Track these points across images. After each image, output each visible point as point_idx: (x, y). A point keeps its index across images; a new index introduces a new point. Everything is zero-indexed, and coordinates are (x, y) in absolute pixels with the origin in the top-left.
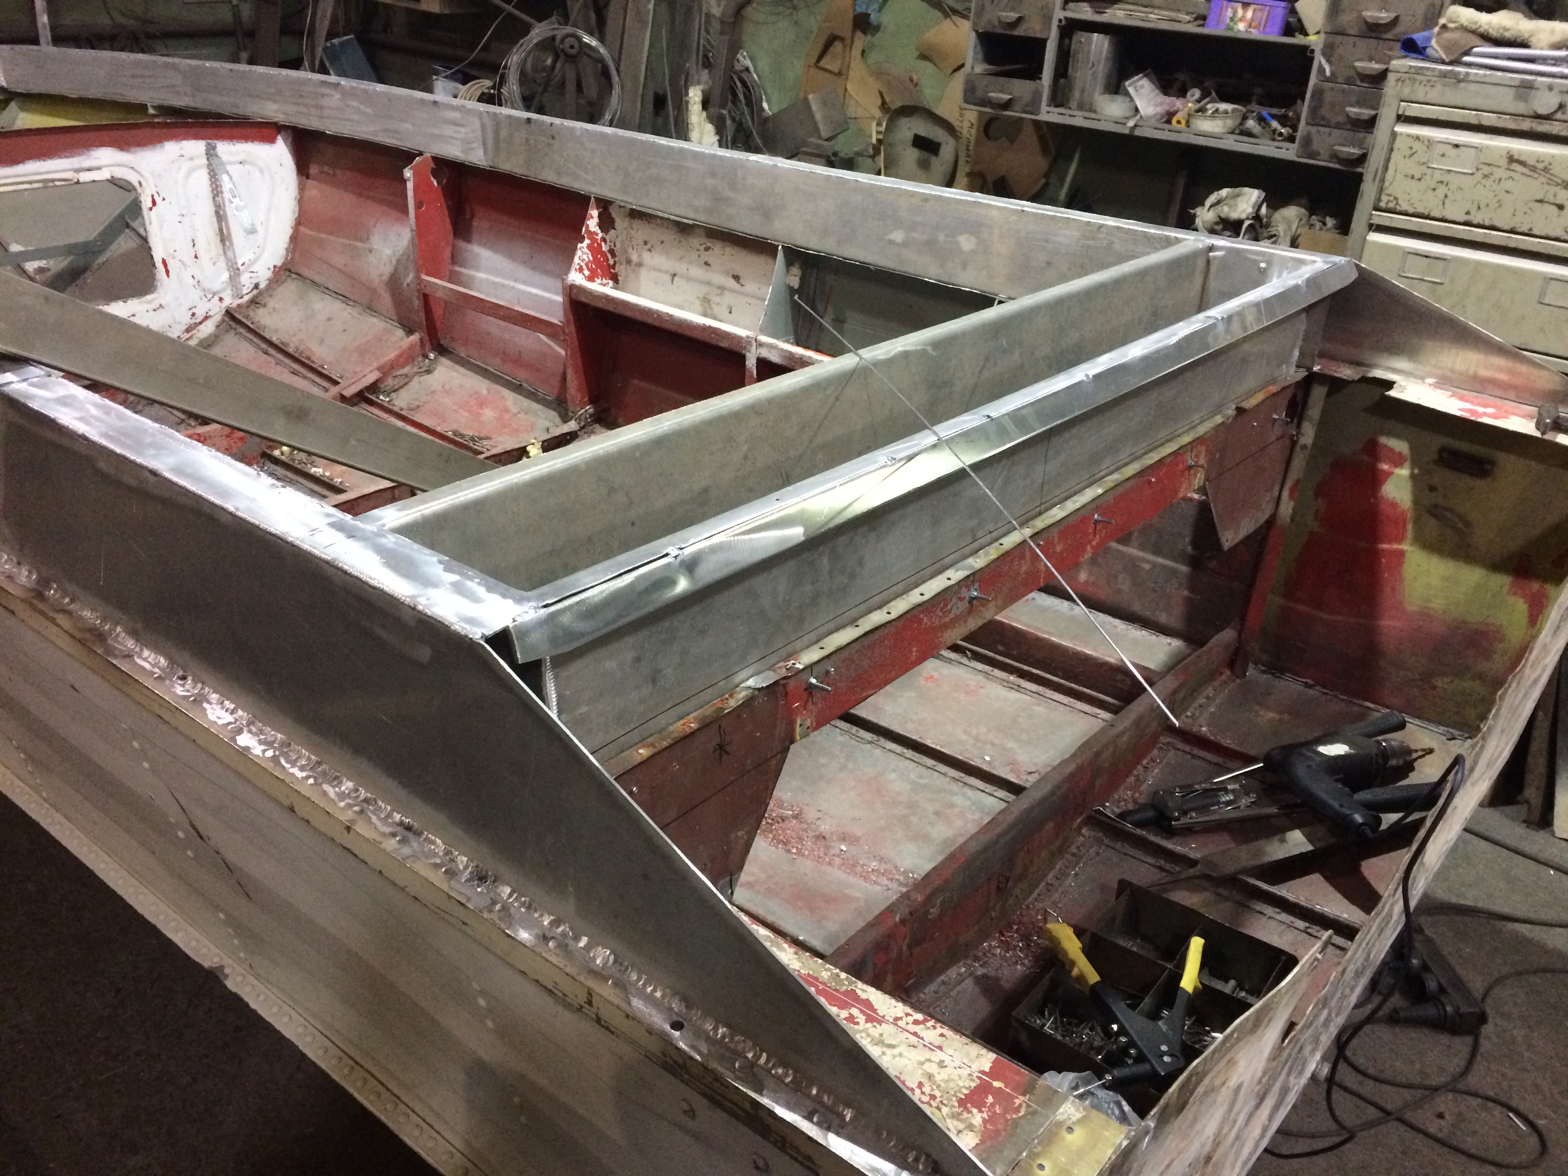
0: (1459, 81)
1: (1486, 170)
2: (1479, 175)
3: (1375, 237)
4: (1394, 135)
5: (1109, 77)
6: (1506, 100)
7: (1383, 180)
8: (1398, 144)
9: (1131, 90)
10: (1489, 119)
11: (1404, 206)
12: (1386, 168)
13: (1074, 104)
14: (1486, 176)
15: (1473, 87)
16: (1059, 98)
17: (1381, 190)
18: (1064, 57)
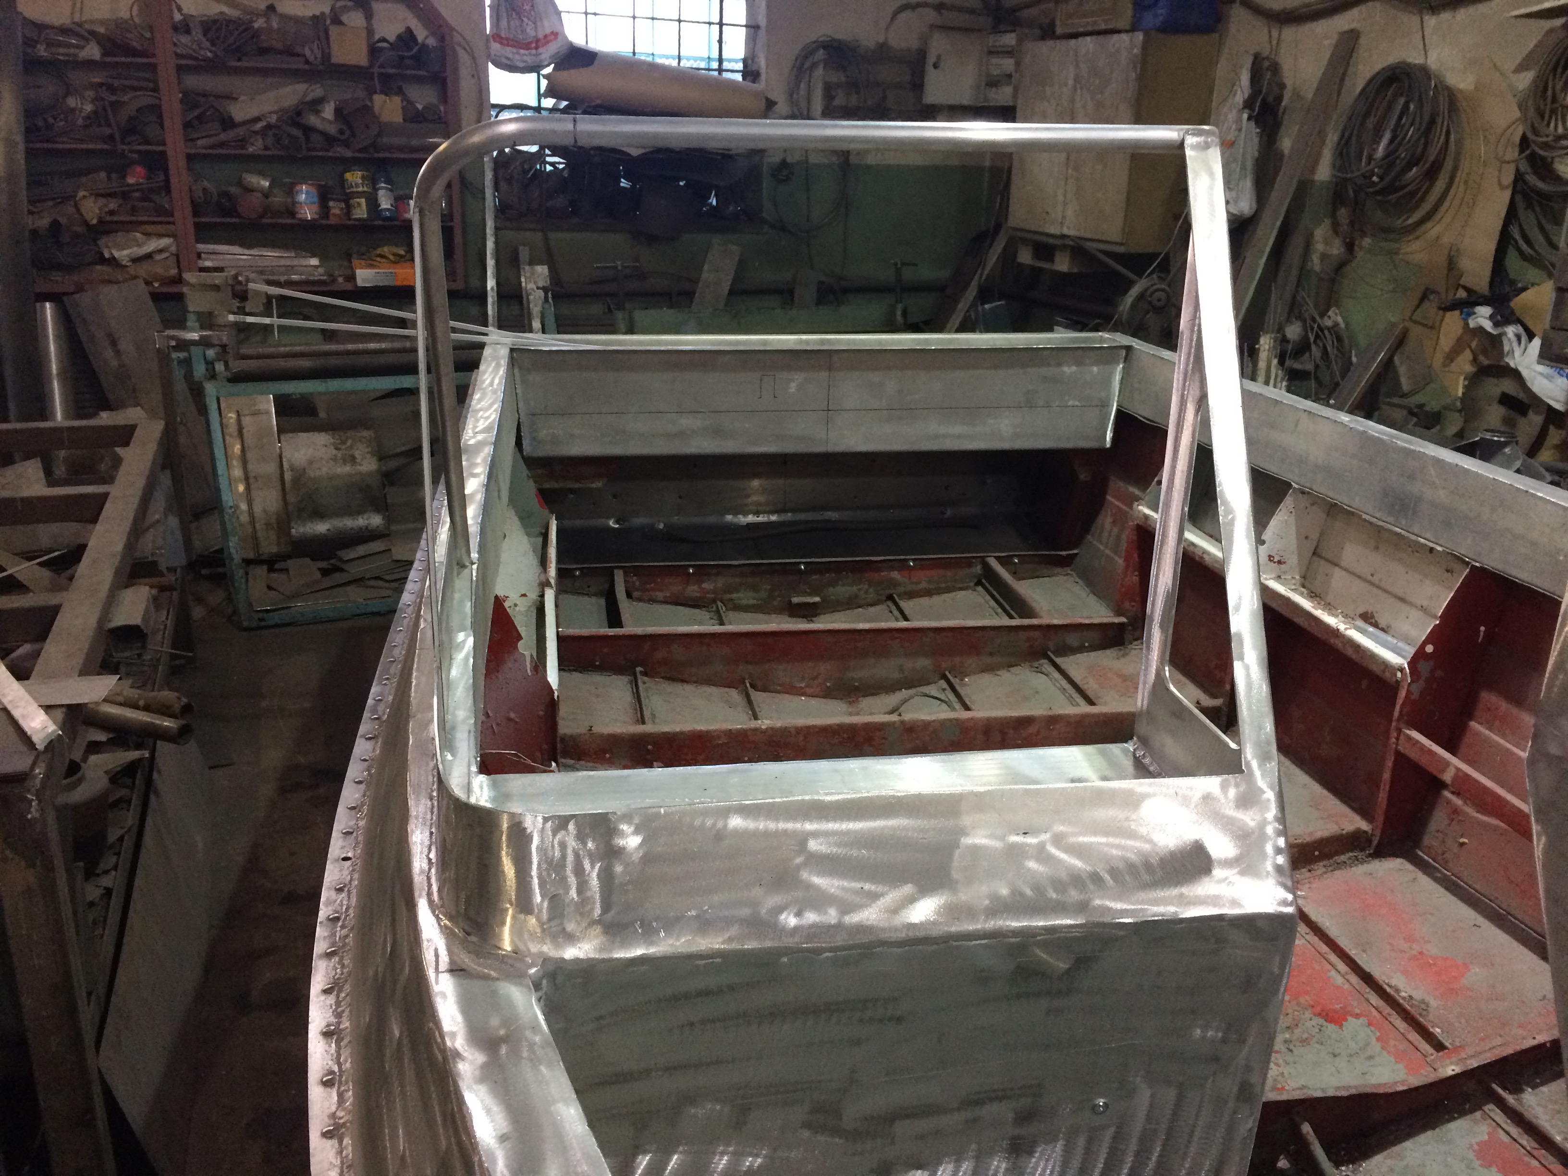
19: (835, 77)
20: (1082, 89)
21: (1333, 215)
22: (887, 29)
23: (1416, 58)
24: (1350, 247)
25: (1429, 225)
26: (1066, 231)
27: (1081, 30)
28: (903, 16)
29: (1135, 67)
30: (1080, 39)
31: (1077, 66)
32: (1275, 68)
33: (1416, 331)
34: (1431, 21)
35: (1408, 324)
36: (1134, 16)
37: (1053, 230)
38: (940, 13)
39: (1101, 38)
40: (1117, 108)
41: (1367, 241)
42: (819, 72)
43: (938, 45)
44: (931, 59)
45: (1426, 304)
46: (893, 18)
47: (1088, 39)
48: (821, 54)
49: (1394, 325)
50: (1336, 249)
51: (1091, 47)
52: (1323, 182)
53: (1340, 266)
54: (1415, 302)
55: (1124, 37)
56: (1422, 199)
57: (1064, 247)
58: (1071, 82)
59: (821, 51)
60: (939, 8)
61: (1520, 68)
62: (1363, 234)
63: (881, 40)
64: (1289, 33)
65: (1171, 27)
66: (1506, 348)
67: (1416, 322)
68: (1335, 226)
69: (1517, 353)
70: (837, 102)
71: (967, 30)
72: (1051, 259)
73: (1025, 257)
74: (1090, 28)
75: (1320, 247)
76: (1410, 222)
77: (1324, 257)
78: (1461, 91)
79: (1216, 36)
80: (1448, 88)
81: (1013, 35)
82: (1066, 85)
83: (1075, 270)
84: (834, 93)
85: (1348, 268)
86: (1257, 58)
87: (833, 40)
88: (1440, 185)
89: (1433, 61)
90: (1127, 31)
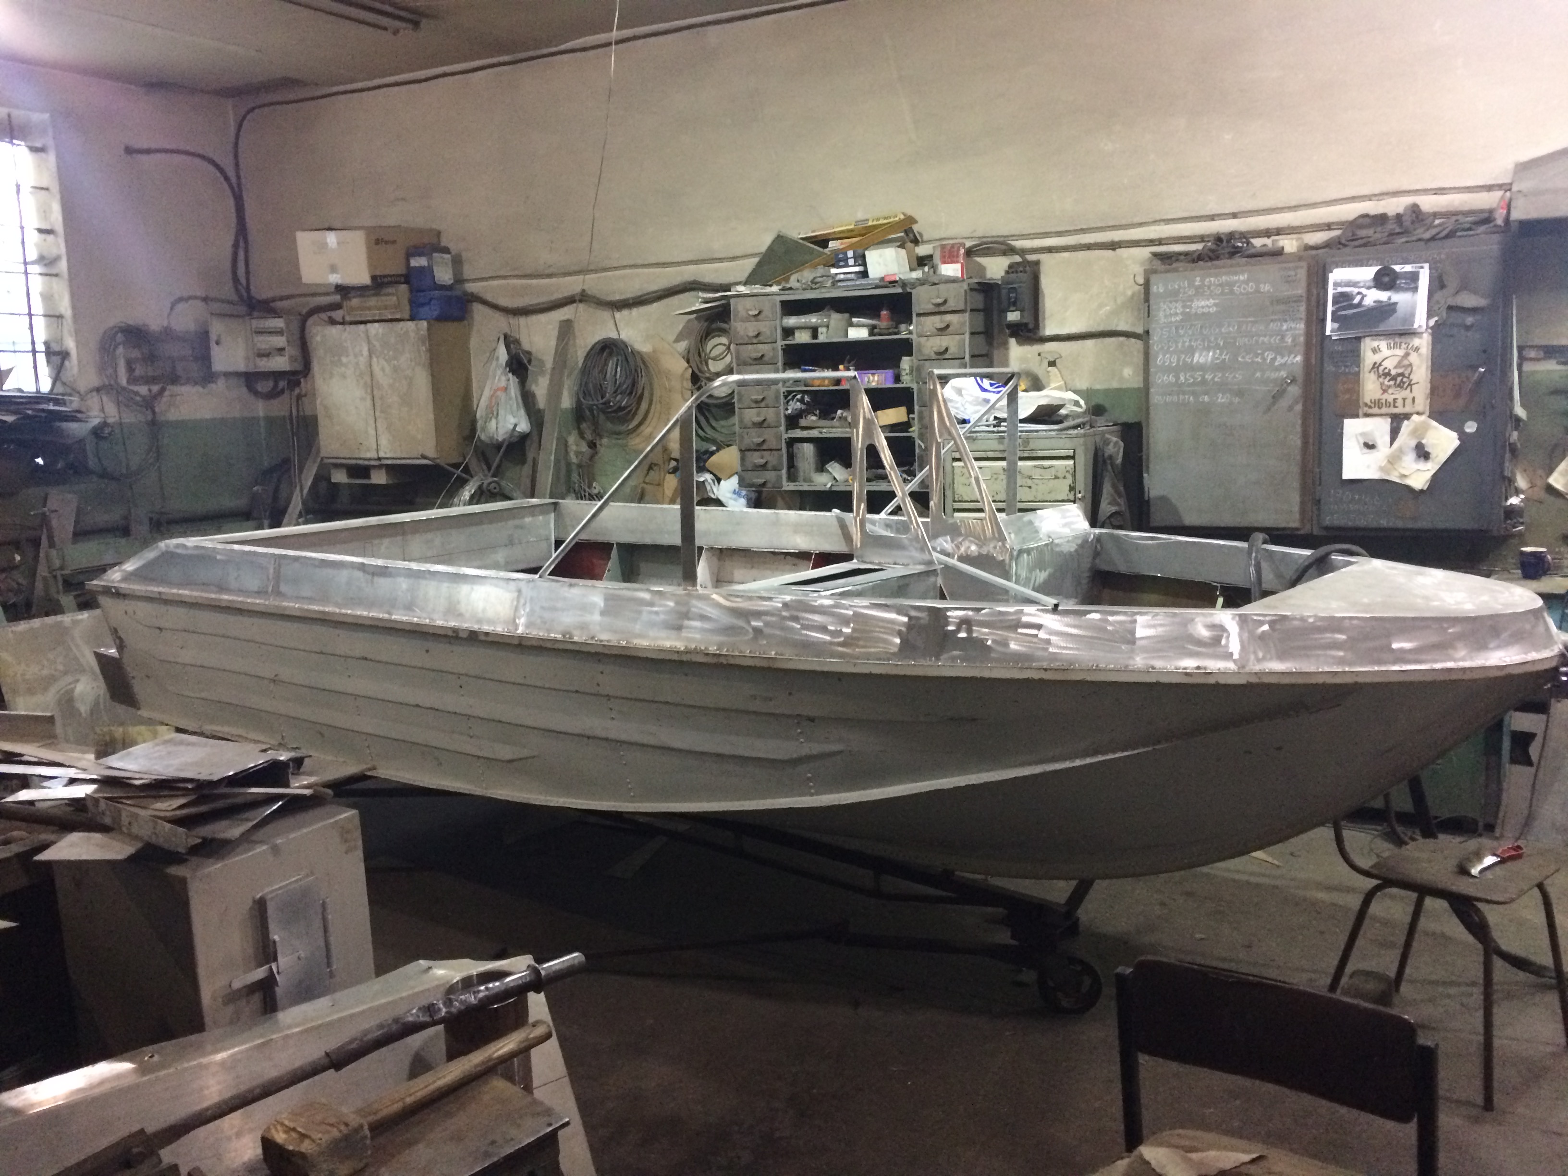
0: (974, 440)
1: (995, 476)
2: (993, 480)
3: (956, 514)
4: (953, 467)
5: (817, 464)
6: (994, 445)
7: (953, 488)
8: (955, 472)
9: (829, 469)
10: (991, 454)
11: (966, 498)
12: (953, 483)
13: (801, 478)
14: (996, 479)
15: (980, 442)
16: (792, 477)
17: (954, 493)
18: (791, 457)
19: (135, 354)
20: (377, 357)
21: (579, 428)
22: (169, 315)
23: (613, 335)
24: (592, 445)
25: (642, 428)
26: (382, 455)
27: (369, 318)
28: (180, 307)
29: (423, 343)
30: (369, 325)
31: (369, 342)
32: (517, 342)
33: (648, 488)
34: (618, 315)
35: (645, 486)
36: (411, 310)
37: (368, 455)
38: (207, 303)
39: (390, 325)
40: (413, 370)
41: (605, 441)
42: (120, 350)
43: (217, 328)
44: (213, 337)
45: (652, 473)
46: (172, 309)
47: (376, 325)
48: (120, 337)
49: (636, 487)
50: (584, 448)
51: (380, 331)
52: (566, 409)
53: (592, 458)
54: (646, 472)
55: (410, 323)
56: (635, 413)
57: (380, 467)
58: (365, 353)
59: (119, 335)
60: (205, 299)
61: (677, 340)
62: (601, 437)
63: (165, 324)
64: (522, 321)
65: (443, 318)
66: (708, 488)
67: (647, 483)
68: (581, 435)
69: (715, 490)
70: (137, 373)
71: (231, 316)
72: (368, 476)
73: (340, 477)
74: (377, 318)
75: (573, 448)
76: (630, 427)
77: (577, 453)
78: (646, 353)
79: (466, 322)
80: (639, 353)
81: (281, 320)
82: (362, 355)
83: (390, 482)
84: (134, 366)
85: (596, 457)
86: (506, 337)
87: (129, 326)
88: (644, 406)
89: (624, 336)
90: (408, 320)
